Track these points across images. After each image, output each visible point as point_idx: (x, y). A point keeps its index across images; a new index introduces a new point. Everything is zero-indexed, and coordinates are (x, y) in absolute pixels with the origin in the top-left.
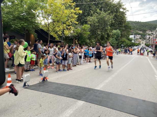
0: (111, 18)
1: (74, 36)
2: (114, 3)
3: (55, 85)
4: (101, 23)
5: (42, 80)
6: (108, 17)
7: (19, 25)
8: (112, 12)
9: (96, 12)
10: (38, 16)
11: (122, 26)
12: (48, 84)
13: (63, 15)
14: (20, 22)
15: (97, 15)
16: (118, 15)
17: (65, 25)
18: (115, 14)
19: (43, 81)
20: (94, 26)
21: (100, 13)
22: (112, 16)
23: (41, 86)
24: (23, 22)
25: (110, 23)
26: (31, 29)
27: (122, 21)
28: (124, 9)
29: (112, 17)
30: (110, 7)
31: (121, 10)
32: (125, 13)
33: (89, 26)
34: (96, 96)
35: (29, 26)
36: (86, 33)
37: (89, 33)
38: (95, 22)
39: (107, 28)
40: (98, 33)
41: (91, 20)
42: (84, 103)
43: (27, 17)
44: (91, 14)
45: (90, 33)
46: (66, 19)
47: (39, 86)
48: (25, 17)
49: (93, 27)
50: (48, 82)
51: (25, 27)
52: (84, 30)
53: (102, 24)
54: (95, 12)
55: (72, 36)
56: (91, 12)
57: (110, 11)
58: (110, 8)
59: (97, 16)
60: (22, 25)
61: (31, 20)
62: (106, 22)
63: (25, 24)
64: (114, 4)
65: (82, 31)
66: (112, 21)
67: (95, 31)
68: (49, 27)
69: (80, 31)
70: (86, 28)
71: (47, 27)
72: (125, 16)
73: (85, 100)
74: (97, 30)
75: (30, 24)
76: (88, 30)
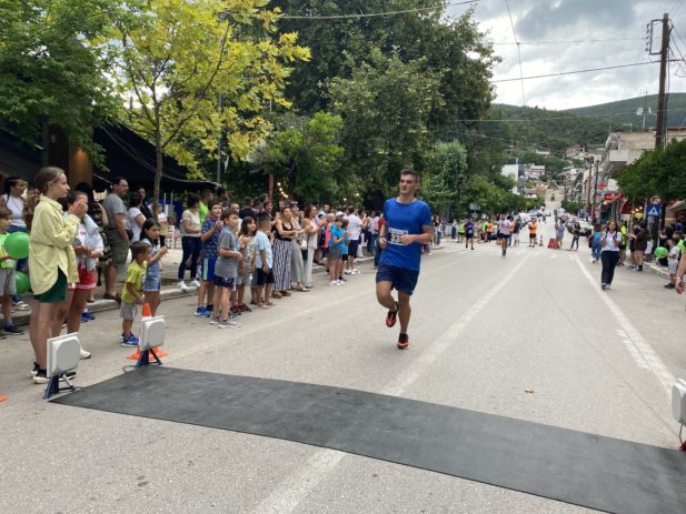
0: (432, 88)
1: (272, 164)
2: (441, 22)
3: (199, 384)
4: (390, 110)
5: (135, 362)
6: (421, 85)
7: (16, 104)
8: (433, 62)
9: (366, 61)
10: (106, 66)
11: (474, 123)
12: (164, 378)
13: (225, 65)
14: (20, 89)
15: (372, 72)
16: (460, 77)
17: (234, 109)
18: (448, 70)
19: (140, 365)
20: (360, 120)
21: (383, 65)
22: (433, 81)
23: (134, 389)
24: (37, 90)
25: (426, 107)
26: (75, 124)
27: (477, 100)
28: (484, 52)
29: (436, 82)
30: (428, 38)
31: (473, 55)
32: (488, 69)
33: (338, 118)
34: (394, 427)
35: (66, 111)
36: (325, 148)
37: (337, 149)
38: (362, 103)
39: (414, 131)
40: (375, 154)
41: (346, 93)
42: (343, 460)
43: (57, 67)
44: (346, 66)
45: (342, 149)
46: (237, 83)
47: (125, 388)
48: (44, 67)
49: (354, 123)
50: (165, 372)
51: (47, 113)
52: (318, 136)
53: (393, 114)
54: (363, 57)
55: (263, 163)
56: (344, 58)
57: (424, 58)
58: (427, 45)
59: (370, 78)
61: (76, 80)
62: (409, 105)
63: (46, 100)
64: (443, 28)
65: (309, 141)
66: (433, 103)
67: (364, 145)
68: (158, 119)
69: (297, 142)
70: (325, 129)
71: (152, 121)
72: (489, 80)
73: (344, 445)
74: (373, 138)
75: (70, 101)
76: (333, 137)
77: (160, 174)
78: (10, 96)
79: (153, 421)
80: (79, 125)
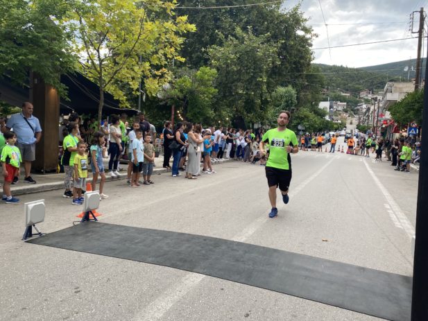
0: (273, 52)
1: (172, 99)
2: (280, 11)
3: (119, 233)
4: (247, 66)
5: (81, 219)
6: (266, 51)
7: (11, 59)
8: (275, 36)
9: (232, 35)
10: (69, 36)
11: (300, 75)
12: (98, 229)
13: (143, 36)
14: (15, 50)
15: (236, 42)
16: (292, 46)
17: (149, 63)
18: (283, 41)
19: (83, 221)
21: (243, 38)
22: (273, 49)
23: (78, 235)
24: (25, 51)
25: (268, 65)
26: (48, 72)
27: (302, 61)
28: (306, 30)
30: (272, 21)
31: (300, 33)
32: (309, 41)
33: (214, 71)
34: (237, 260)
35: (42, 63)
36: (206, 89)
37: (213, 90)
38: (229, 61)
39: (261, 79)
40: (237, 93)
41: (219, 55)
42: (203, 280)
43: (37, 37)
44: (220, 39)
45: (217, 90)
46: (151, 49)
47: (73, 235)
48: (29, 36)
49: (224, 74)
50: (98, 225)
51: (30, 64)
52: (202, 82)
53: (249, 69)
55: (167, 99)
57: (269, 33)
58: (271, 25)
59: (235, 46)
60: (20, 58)
61: (49, 45)
62: (259, 63)
63: (30, 57)
64: (282, 15)
65: (196, 85)
67: (231, 88)
68: (101, 70)
69: (189, 85)
70: (206, 77)
71: (97, 71)
72: (310, 48)
73: (205, 271)
74: (236, 83)
75: (46, 58)
76: (211, 82)
77: (102, 104)
78: (8, 54)
79: (88, 254)
80: (51, 72)
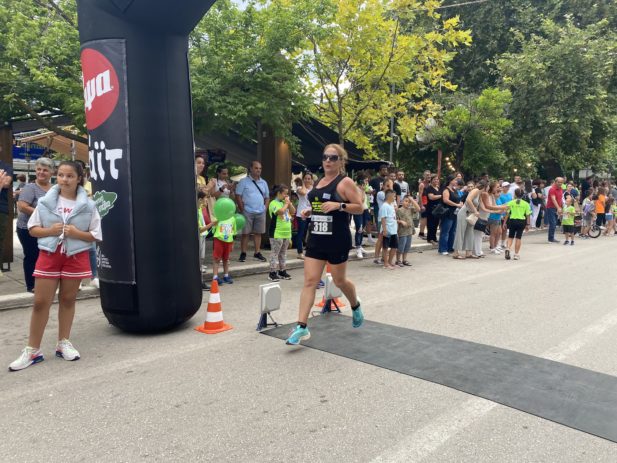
1: (440, 141)
5: (321, 309)
6: (599, 48)
7: (240, 111)
8: (615, 23)
10: (302, 72)
12: (343, 323)
14: (243, 98)
21: (556, 35)
23: (319, 330)
24: (254, 98)
25: (606, 71)
26: (279, 122)
33: (507, 92)
34: (550, 388)
35: (273, 112)
37: (505, 122)
38: (533, 75)
39: (592, 97)
41: (515, 68)
43: (267, 79)
44: (516, 41)
45: (511, 122)
46: (407, 73)
48: (259, 80)
49: (523, 96)
50: (342, 319)
51: (260, 115)
52: (486, 112)
53: (568, 82)
54: (534, 30)
55: (432, 141)
57: (605, 20)
59: (543, 49)
61: (280, 87)
62: (587, 71)
63: (260, 105)
67: (536, 115)
68: (340, 111)
69: (465, 118)
70: (493, 104)
71: (336, 113)
74: (545, 107)
75: (276, 104)
76: (502, 111)
78: (236, 105)
79: (333, 355)
80: (282, 122)
